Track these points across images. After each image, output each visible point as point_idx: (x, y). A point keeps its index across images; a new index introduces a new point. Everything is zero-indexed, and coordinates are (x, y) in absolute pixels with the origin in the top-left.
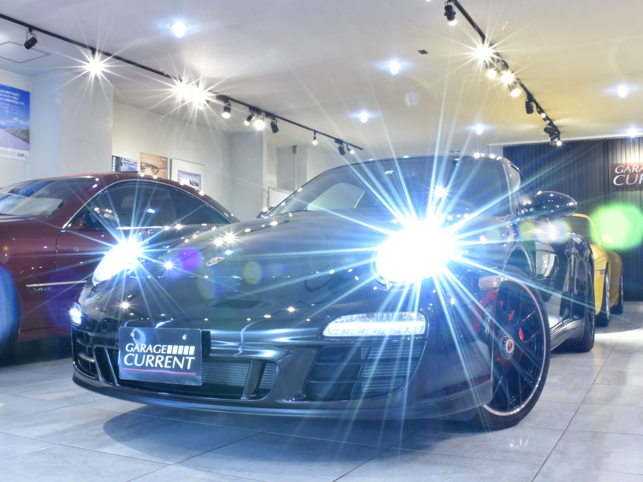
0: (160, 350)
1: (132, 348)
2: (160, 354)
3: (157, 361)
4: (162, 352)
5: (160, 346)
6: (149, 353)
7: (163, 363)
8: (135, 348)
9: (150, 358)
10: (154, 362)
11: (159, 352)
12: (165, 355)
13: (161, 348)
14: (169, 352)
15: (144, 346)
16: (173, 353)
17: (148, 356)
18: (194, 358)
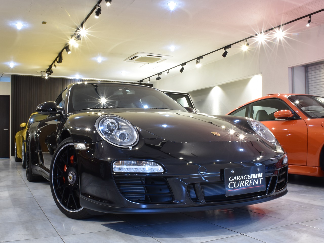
0: (247, 177)
1: (232, 179)
2: (247, 179)
3: (246, 183)
4: (248, 178)
5: (247, 175)
6: (242, 180)
7: (249, 184)
8: (234, 179)
9: (242, 182)
10: (244, 184)
11: (247, 178)
12: (249, 180)
13: (247, 176)
14: (251, 178)
15: (239, 177)
16: (253, 178)
17: (241, 181)
18: (262, 179)
